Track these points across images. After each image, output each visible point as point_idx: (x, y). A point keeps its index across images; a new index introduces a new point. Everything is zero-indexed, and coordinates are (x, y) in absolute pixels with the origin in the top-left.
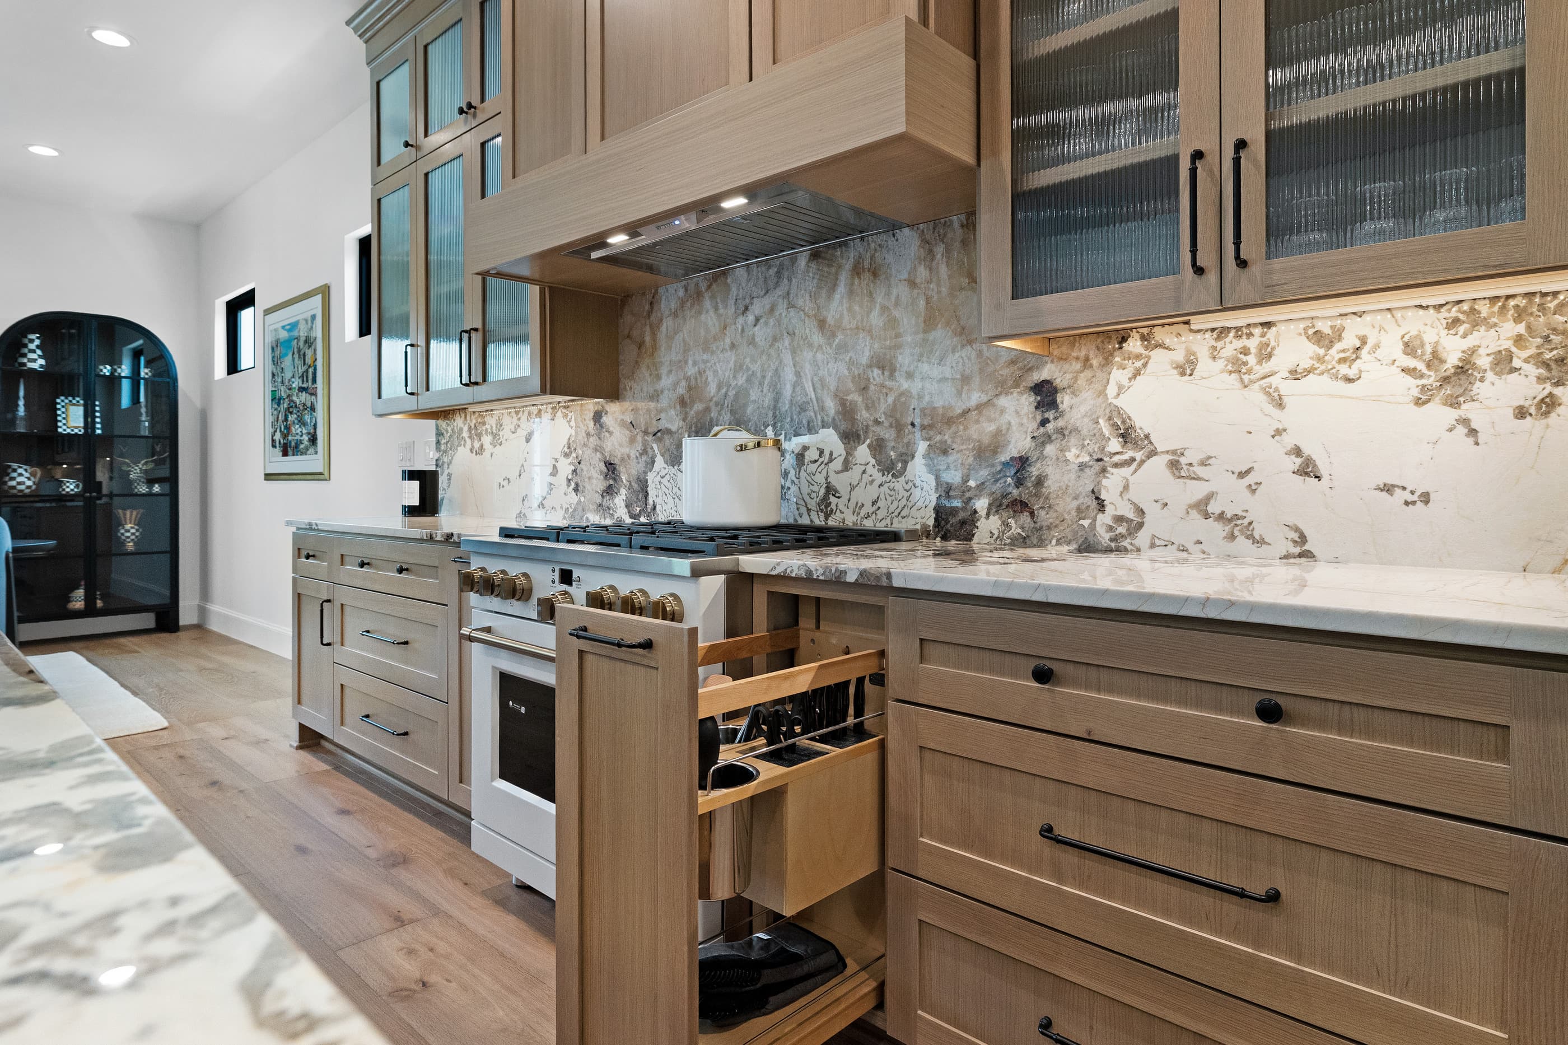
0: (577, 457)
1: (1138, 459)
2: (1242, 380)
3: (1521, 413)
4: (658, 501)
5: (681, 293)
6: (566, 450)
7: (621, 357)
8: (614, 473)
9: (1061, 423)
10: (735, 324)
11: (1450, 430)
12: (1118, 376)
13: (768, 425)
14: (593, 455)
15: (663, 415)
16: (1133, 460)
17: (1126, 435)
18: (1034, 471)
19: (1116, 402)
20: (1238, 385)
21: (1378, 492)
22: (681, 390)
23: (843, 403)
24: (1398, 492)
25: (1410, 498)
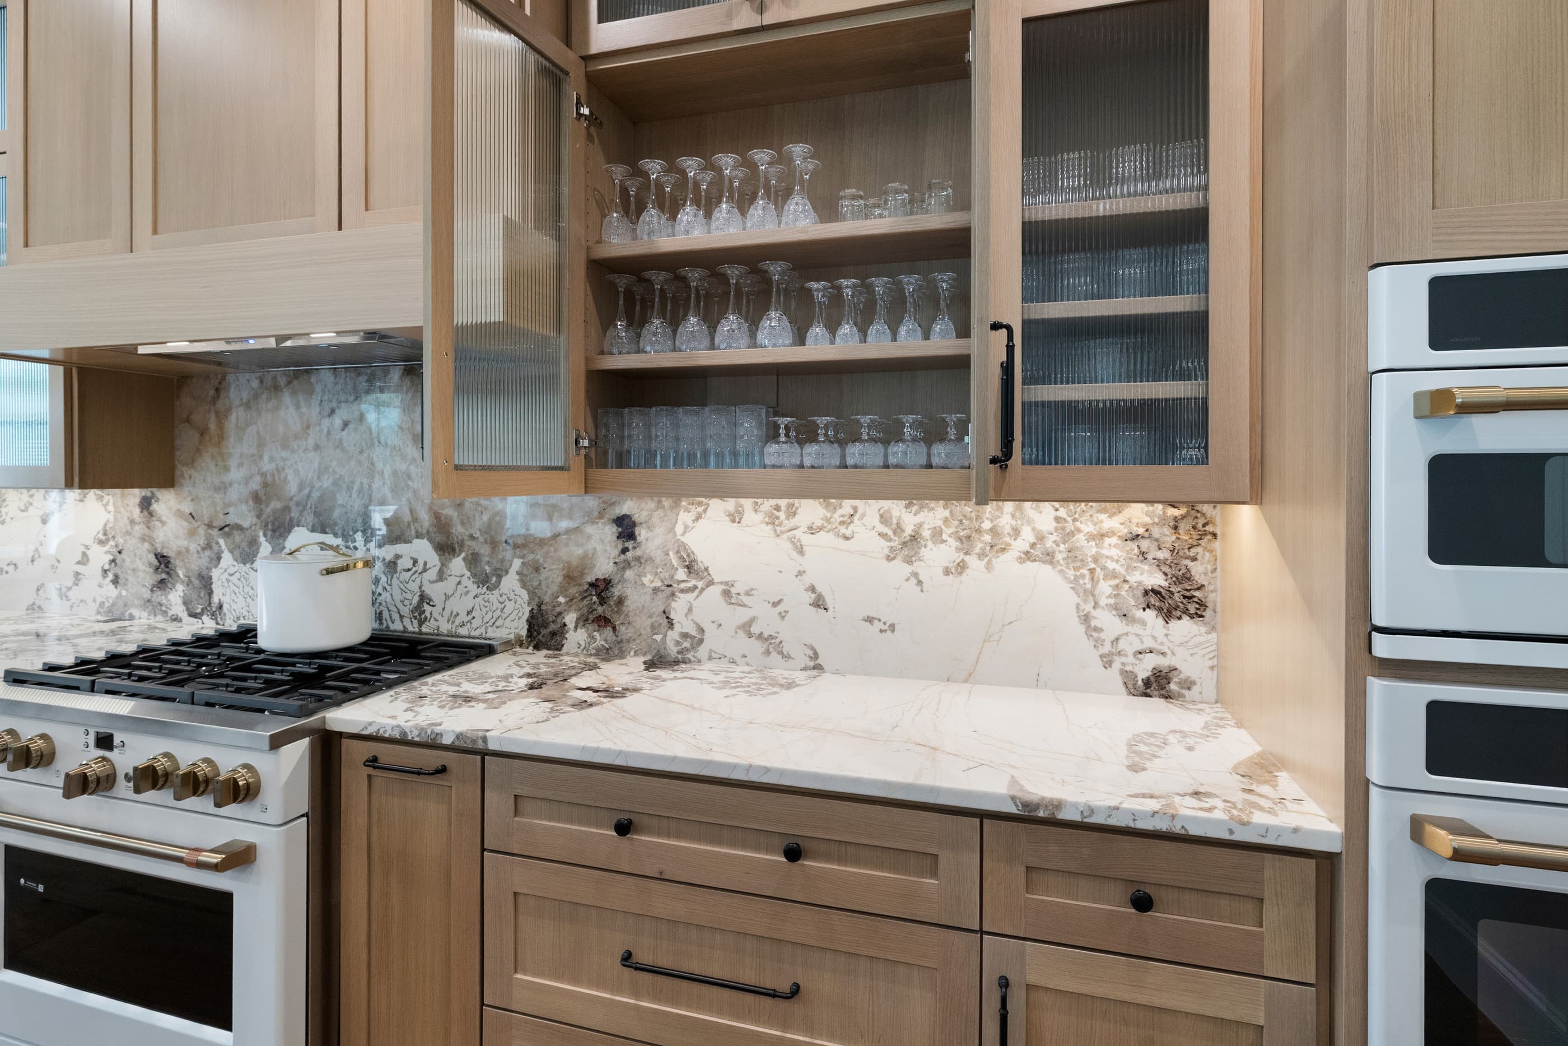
0: (116, 546)
1: (700, 587)
2: (775, 531)
3: (947, 572)
4: (226, 600)
5: (255, 384)
6: (101, 536)
7: (177, 442)
8: (167, 567)
9: (638, 552)
10: (320, 425)
11: (907, 580)
12: (685, 517)
13: (358, 531)
14: (139, 545)
15: (231, 510)
16: (695, 587)
17: (690, 567)
18: (616, 591)
19: (683, 539)
20: (772, 533)
21: (864, 622)
22: (255, 484)
23: (437, 516)
24: (876, 622)
25: (884, 627)
